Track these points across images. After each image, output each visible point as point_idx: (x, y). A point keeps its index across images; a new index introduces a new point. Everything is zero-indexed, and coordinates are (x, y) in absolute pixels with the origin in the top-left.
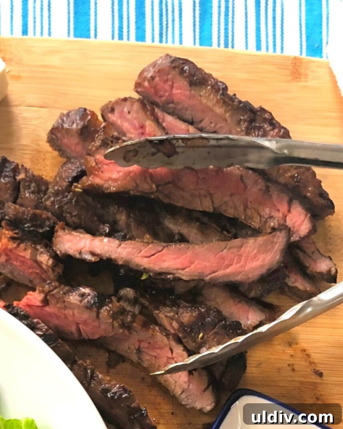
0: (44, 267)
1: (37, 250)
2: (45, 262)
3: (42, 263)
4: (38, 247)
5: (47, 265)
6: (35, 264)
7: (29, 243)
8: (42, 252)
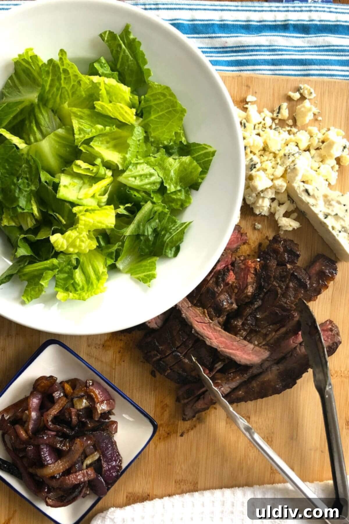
0: (246, 291)
1: (253, 284)
2: (248, 290)
3: (247, 289)
4: (255, 284)
5: (247, 292)
6: (245, 286)
7: (255, 279)
8: (253, 287)
